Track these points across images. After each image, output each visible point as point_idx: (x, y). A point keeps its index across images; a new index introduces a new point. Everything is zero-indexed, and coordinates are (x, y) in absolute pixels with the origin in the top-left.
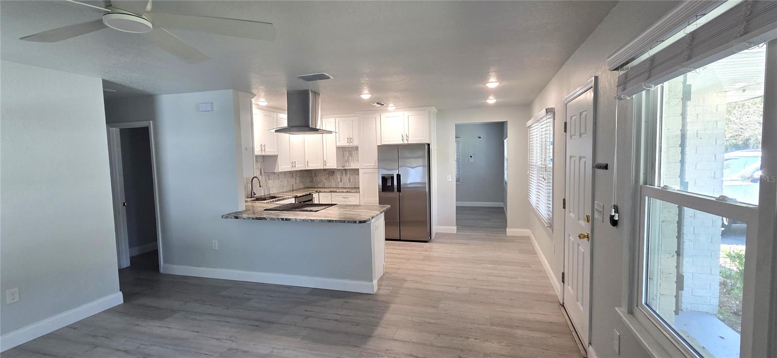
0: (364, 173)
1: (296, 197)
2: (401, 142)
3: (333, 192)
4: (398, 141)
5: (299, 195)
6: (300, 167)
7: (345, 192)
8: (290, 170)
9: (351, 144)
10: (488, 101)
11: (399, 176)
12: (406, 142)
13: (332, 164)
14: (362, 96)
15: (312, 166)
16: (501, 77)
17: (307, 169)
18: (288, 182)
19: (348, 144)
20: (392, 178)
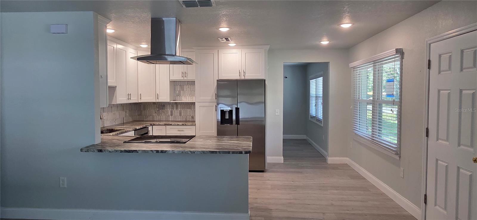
0: (200, 106)
1: (135, 130)
2: (238, 78)
3: (168, 125)
4: (235, 76)
5: (138, 128)
6: (134, 100)
7: (181, 125)
8: (126, 102)
9: (185, 78)
10: (322, 43)
11: (237, 109)
12: (243, 78)
13: (165, 97)
14: (220, 29)
15: (145, 99)
16: (354, 19)
17: (139, 101)
18: (120, 115)
19: (182, 78)
20: (231, 112)
